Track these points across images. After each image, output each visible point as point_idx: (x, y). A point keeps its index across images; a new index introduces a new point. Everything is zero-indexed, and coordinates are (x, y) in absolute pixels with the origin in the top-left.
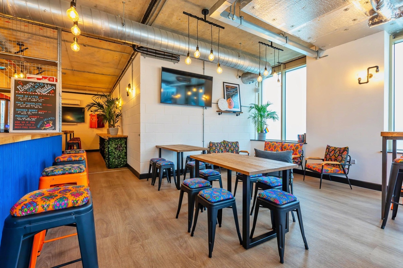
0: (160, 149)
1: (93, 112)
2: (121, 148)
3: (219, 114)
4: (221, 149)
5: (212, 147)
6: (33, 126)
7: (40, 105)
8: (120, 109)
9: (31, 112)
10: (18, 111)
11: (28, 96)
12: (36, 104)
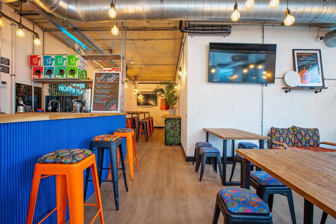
0: (207, 133)
1: (163, 97)
2: (176, 128)
3: (286, 92)
4: (289, 137)
5: (275, 133)
6: (104, 108)
7: (108, 91)
8: (178, 93)
9: (103, 97)
10: (96, 96)
11: (102, 85)
12: (106, 90)
